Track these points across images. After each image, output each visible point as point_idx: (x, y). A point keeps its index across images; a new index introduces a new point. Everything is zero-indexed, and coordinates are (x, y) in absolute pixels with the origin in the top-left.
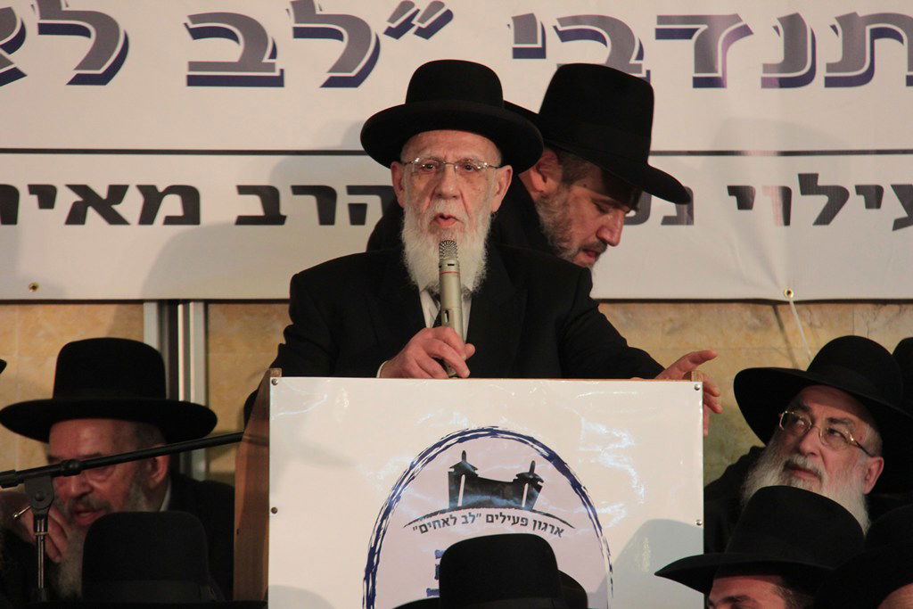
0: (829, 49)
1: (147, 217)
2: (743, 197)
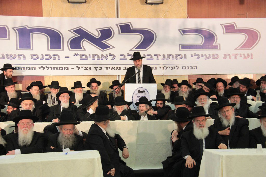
0: (166, 57)
1: (117, 69)
2: (160, 67)
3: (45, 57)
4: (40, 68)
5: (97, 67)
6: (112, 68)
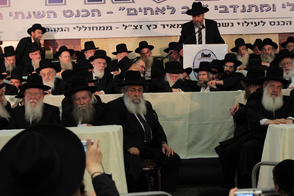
0: (247, 8)
1: (178, 27)
2: (239, 24)
3: (82, 14)
4: (75, 28)
5: (150, 26)
6: (171, 26)
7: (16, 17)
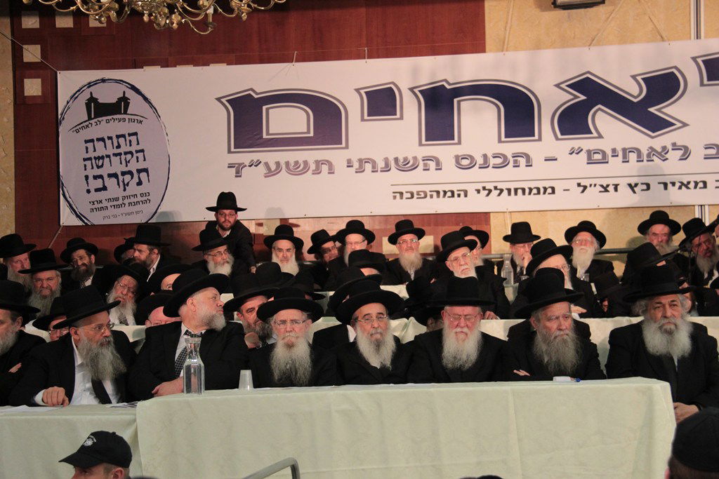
1: (695, 187)
3: (493, 161)
4: (478, 191)
5: (636, 185)
6: (680, 184)
7: (360, 170)
